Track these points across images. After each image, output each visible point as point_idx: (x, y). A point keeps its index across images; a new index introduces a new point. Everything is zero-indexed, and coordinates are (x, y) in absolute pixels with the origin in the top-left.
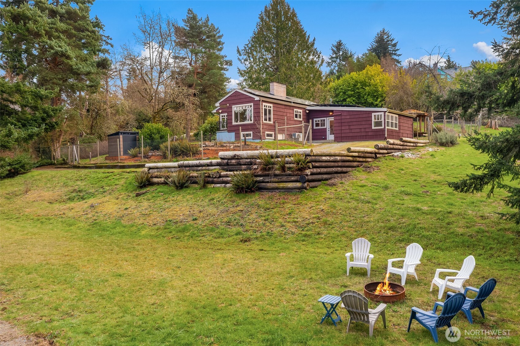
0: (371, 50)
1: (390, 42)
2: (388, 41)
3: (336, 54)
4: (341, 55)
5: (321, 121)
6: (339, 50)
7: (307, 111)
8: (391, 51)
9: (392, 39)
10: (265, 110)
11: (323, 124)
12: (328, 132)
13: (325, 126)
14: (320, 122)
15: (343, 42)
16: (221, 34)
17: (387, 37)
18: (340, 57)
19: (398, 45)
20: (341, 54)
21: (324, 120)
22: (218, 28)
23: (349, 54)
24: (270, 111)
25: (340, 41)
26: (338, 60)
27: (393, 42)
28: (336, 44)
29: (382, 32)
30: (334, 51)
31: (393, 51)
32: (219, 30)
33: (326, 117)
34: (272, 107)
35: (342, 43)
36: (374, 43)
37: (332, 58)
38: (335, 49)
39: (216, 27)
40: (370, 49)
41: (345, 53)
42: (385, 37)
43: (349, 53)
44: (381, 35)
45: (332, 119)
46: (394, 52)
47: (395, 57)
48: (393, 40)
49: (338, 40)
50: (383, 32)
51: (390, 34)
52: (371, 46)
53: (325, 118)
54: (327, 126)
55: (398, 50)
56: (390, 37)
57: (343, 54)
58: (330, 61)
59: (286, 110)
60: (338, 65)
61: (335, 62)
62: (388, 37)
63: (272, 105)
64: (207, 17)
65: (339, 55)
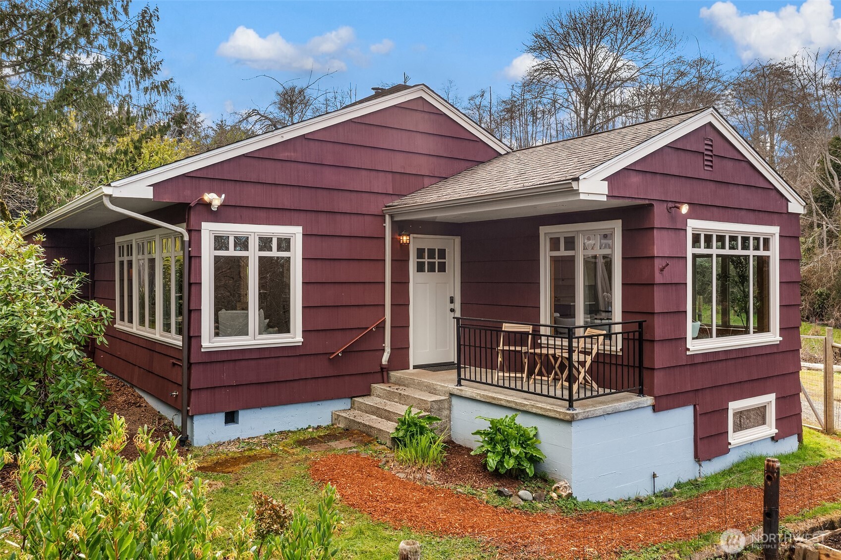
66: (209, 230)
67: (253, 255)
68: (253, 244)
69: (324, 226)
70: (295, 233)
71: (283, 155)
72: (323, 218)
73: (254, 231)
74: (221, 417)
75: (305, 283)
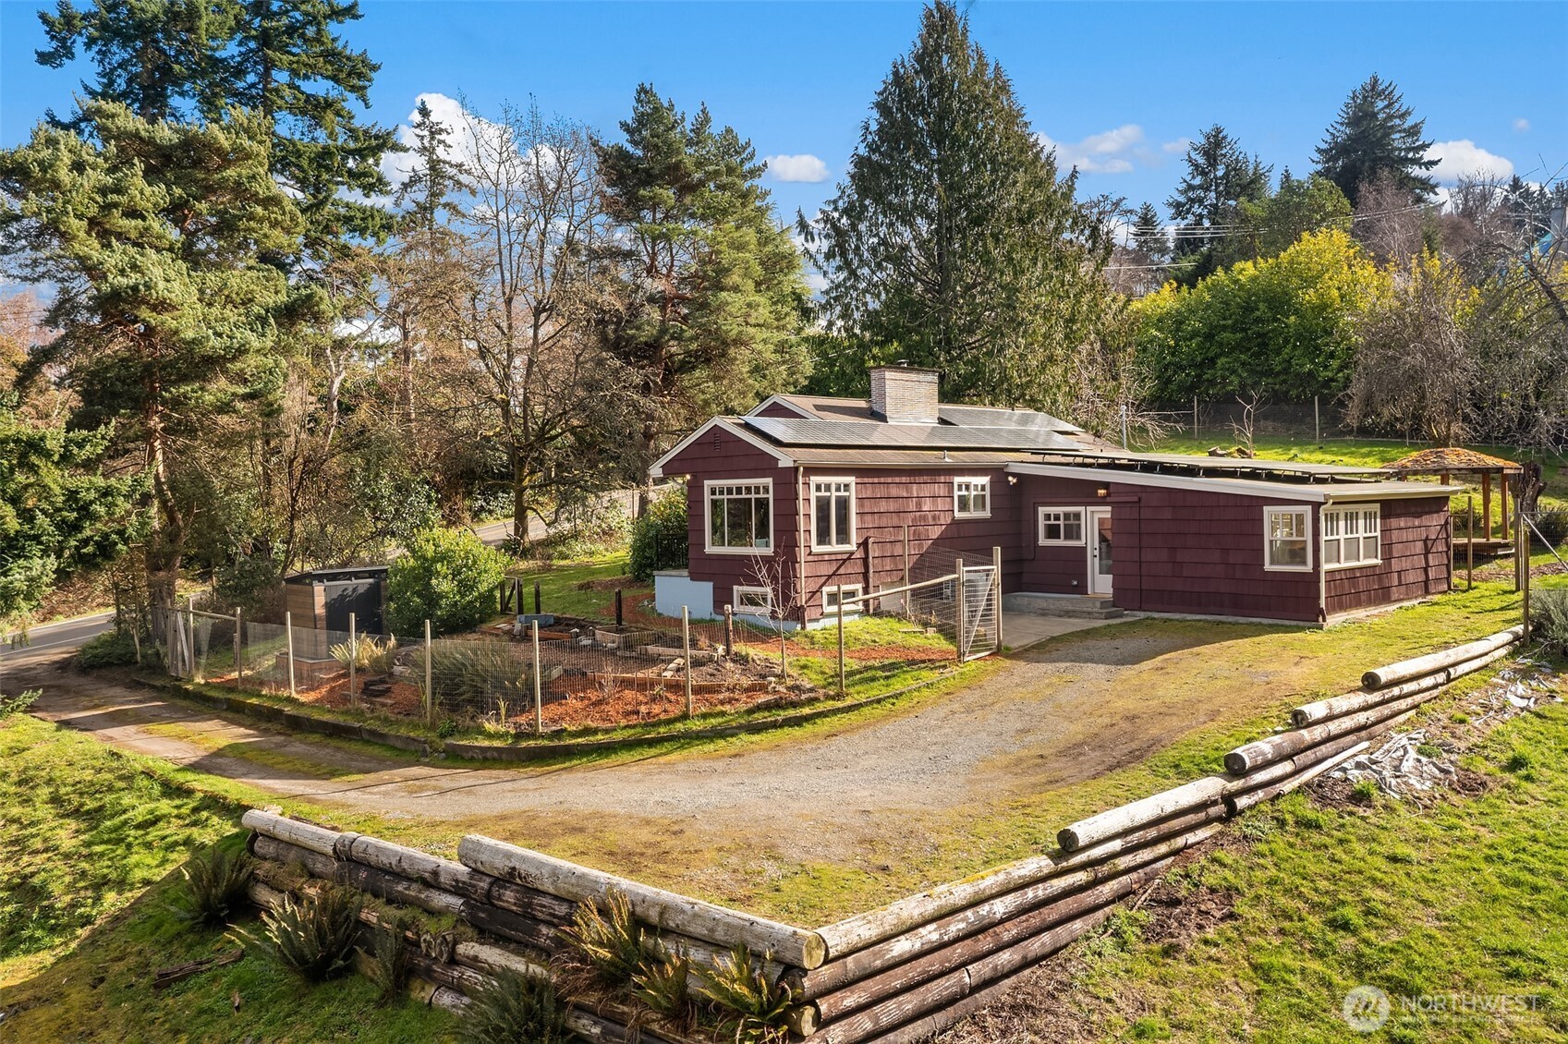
0: (1331, 149)
1: (1397, 121)
2: (1390, 117)
3: (1204, 173)
4: (1221, 178)
5: (1067, 516)
6: (1215, 160)
7: (1012, 480)
8: (1400, 149)
9: (1403, 109)
10: (823, 506)
11: (1073, 532)
12: (1093, 564)
13: (1079, 538)
14: (1061, 522)
15: (1230, 133)
16: (758, 162)
17: (1386, 107)
18: (1217, 186)
19: (1424, 128)
20: (1220, 173)
21: (1077, 516)
22: (748, 144)
23: (1251, 172)
24: (843, 504)
25: (1218, 131)
26: (1213, 195)
27: (1410, 122)
28: (1203, 141)
29: (1369, 87)
30: (1196, 166)
31: (1408, 150)
32: (750, 150)
33: (1086, 504)
34: (853, 487)
35: (1224, 138)
36: (1338, 127)
37: (1191, 187)
38: (1201, 160)
39: (742, 141)
40: (1325, 146)
41: (1235, 169)
42: (1380, 104)
43: (1251, 167)
44: (1365, 98)
45: (1105, 512)
46: (1410, 155)
47: (1416, 171)
48: (1407, 113)
49: (1208, 129)
50: (1374, 90)
51: (1397, 94)
52: (1328, 138)
53: (1081, 509)
54: (1089, 538)
55: (1424, 147)
56: (1397, 106)
57: (1226, 175)
58: (1182, 199)
59: (915, 490)
60: (1209, 212)
61: (1201, 201)
62: (1390, 105)
63: (851, 480)
64: (703, 111)
65: (1215, 177)
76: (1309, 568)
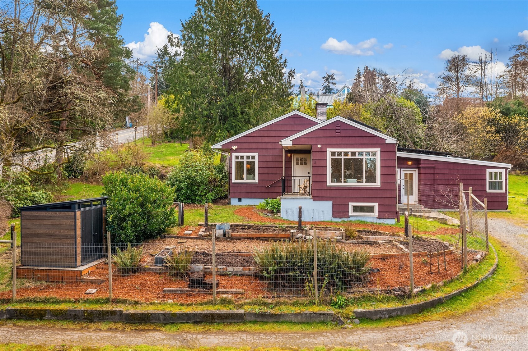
12: (403, 191)
45: (410, 171)
66: (234, 155)
67: (245, 160)
68: (245, 158)
69: (264, 152)
70: (256, 155)
71: (253, 135)
72: (264, 150)
73: (245, 154)
74: (237, 200)
75: (259, 168)
76: (504, 191)
